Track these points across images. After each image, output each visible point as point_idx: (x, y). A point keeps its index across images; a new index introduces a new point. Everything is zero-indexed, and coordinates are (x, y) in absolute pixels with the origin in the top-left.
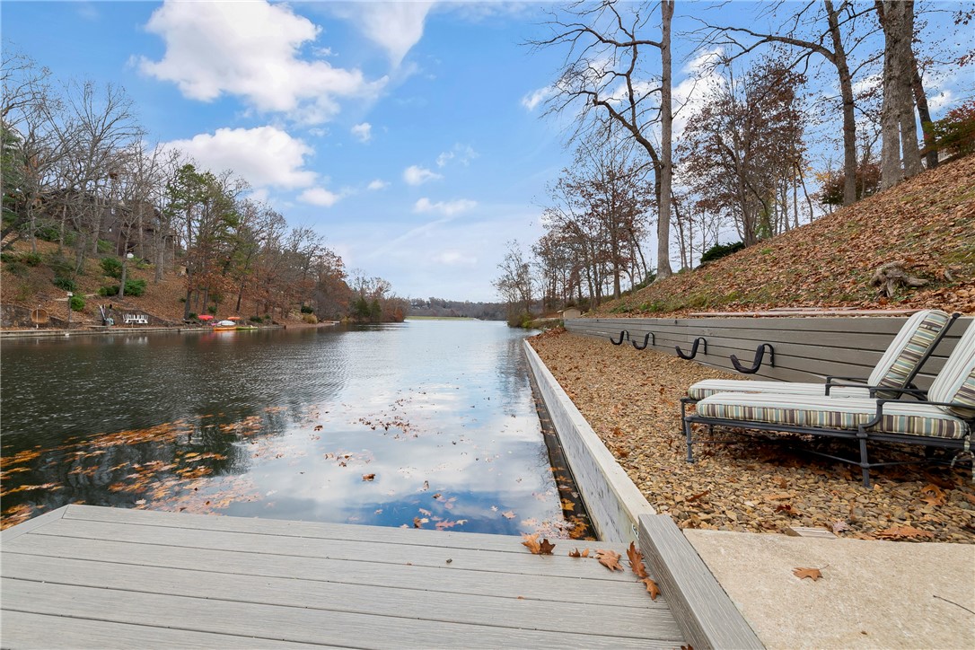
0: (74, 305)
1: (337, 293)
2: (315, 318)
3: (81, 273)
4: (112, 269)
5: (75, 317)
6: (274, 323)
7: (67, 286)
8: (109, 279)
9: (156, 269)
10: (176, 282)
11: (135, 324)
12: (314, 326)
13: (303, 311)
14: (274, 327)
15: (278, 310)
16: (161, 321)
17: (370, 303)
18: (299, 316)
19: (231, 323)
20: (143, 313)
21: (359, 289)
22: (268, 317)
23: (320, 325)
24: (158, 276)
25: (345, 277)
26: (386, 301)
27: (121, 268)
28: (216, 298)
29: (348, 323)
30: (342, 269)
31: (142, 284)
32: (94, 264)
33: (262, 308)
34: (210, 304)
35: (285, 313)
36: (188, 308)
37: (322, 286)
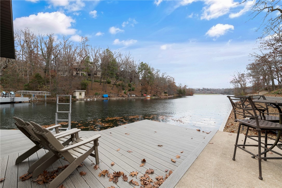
0: (125, 93)
1: (173, 88)
2: (167, 95)
3: (125, 87)
4: (130, 86)
5: (125, 95)
6: (158, 96)
7: (123, 89)
8: (129, 88)
9: (136, 85)
10: (139, 87)
11: (133, 96)
12: (167, 97)
13: (164, 93)
14: (158, 97)
15: (159, 93)
16: (137, 96)
17: (182, 90)
18: (164, 94)
19: (149, 96)
20: (135, 94)
21: (179, 86)
22: (157, 95)
23: (169, 97)
24: (136, 86)
25: (175, 83)
26: (187, 89)
27: (131, 85)
28: (146, 91)
29: (176, 96)
30: (174, 81)
31: (134, 88)
32: (127, 85)
33: (156, 92)
34: (146, 92)
35: (160, 94)
36: (142, 93)
37: (169, 86)
